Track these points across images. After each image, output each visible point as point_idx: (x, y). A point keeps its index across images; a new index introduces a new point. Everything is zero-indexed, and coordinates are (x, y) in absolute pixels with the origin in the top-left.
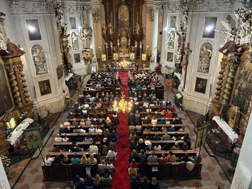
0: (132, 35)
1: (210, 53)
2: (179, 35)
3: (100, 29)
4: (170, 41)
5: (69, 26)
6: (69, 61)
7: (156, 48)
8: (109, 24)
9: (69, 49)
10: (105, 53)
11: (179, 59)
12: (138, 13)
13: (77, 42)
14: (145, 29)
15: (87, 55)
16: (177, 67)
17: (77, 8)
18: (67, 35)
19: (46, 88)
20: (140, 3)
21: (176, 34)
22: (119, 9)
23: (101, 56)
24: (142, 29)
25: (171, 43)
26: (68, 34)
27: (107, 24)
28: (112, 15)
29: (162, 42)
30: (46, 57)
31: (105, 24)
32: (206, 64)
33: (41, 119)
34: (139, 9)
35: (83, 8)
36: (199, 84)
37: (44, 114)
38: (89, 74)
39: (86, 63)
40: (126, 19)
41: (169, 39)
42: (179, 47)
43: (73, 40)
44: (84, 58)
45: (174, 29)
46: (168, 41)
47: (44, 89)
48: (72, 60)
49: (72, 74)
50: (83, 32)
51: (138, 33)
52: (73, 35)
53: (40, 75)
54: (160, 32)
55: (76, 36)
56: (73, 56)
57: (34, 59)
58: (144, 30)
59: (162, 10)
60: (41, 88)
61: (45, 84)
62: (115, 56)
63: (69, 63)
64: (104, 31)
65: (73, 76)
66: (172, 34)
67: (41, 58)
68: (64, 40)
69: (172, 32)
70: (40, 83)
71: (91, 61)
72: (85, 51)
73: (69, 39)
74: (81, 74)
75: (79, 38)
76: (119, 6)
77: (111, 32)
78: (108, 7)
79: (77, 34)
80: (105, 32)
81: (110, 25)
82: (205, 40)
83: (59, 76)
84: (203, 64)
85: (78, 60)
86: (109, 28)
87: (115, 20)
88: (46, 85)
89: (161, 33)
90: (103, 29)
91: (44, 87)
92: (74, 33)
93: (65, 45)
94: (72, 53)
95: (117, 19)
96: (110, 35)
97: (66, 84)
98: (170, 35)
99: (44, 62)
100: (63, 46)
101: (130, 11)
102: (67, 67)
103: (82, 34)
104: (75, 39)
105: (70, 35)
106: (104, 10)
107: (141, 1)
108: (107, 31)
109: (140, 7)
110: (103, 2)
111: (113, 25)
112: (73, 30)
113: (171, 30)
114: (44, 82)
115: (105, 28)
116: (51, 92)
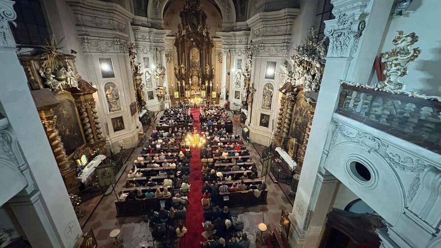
0: (203, 75)
1: (271, 92)
2: (245, 76)
3: (173, 68)
4: (237, 81)
5: (142, 65)
6: (142, 98)
7: (224, 87)
8: (182, 64)
9: (143, 87)
10: (178, 91)
11: (245, 97)
12: (208, 55)
13: (150, 80)
14: (215, 70)
15: (160, 92)
16: (244, 104)
17: (151, 49)
19: (119, 124)
21: (242, 75)
22: (191, 51)
23: (173, 94)
25: (238, 83)
26: (141, 72)
27: (179, 64)
28: (184, 57)
29: (229, 81)
30: (119, 94)
31: (177, 64)
32: (268, 102)
33: (113, 155)
34: (209, 52)
35: (157, 49)
36: (263, 120)
37: (117, 150)
38: (162, 110)
39: (159, 100)
40: (197, 61)
41: (236, 79)
42: (245, 86)
43: (147, 78)
44: (157, 95)
45: (240, 70)
46: (235, 81)
47: (117, 126)
48: (145, 98)
49: (146, 111)
50: (156, 71)
51: (208, 73)
52: (147, 73)
53: (113, 111)
55: (150, 74)
56: (146, 93)
57: (107, 96)
58: (213, 70)
59: (229, 53)
60: (114, 125)
61: (118, 120)
62: (187, 94)
63: (142, 100)
66: (238, 75)
67: (114, 95)
68: (138, 78)
69: (239, 73)
70: (113, 119)
71: (164, 98)
72: (159, 89)
73: (143, 77)
74: (155, 111)
75: (152, 77)
76: (190, 48)
77: (183, 71)
78: (180, 49)
79: (150, 72)
80: (177, 71)
81: (182, 66)
82: (267, 81)
83: (133, 113)
84: (266, 102)
85: (151, 97)
86: (182, 68)
87: (186, 60)
88: (120, 122)
89: (229, 74)
90: (175, 69)
91: (117, 123)
92: (147, 71)
93: (138, 82)
94: (146, 90)
95: (189, 60)
96: (182, 73)
97: (140, 120)
99: (117, 99)
100: (136, 84)
101: (200, 53)
102: (141, 104)
103: (156, 73)
104: (148, 78)
105: (144, 74)
106: (177, 51)
107: (210, 45)
108: (179, 70)
109: (210, 50)
110: (176, 44)
111: (185, 65)
112: (147, 69)
113: (238, 71)
114: (117, 118)
115: (177, 68)
116: (124, 129)
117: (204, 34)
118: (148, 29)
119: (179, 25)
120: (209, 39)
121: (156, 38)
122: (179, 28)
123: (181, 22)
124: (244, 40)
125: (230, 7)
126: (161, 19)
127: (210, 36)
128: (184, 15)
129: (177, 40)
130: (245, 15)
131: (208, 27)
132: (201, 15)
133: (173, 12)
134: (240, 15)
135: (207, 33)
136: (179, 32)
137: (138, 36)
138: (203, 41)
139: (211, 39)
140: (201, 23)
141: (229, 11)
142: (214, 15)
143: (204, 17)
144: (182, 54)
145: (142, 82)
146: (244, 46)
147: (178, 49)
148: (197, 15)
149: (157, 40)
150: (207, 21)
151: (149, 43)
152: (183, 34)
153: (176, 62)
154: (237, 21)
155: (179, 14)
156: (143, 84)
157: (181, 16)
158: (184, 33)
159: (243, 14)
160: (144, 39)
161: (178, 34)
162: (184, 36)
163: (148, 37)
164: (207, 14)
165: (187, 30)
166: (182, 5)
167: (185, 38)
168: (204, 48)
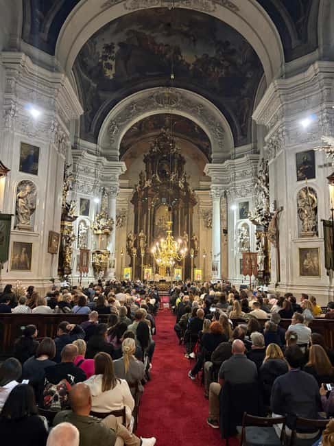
1: (314, 201)
2: (257, 224)
3: (125, 239)
4: (242, 240)
6: (67, 260)
7: (218, 255)
8: (140, 231)
9: (72, 241)
10: (131, 265)
11: (261, 262)
12: (186, 217)
13: (85, 236)
14: (198, 242)
15: (100, 259)
16: (260, 278)
17: (95, 187)
18: (72, 216)
19: (23, 256)
20: (190, 203)
22: (157, 211)
23: (122, 270)
25: (243, 244)
26: (75, 215)
27: (136, 232)
28: (145, 219)
29: (227, 247)
30: (38, 204)
31: (133, 231)
32: (311, 221)
34: (187, 212)
35: (104, 190)
36: (306, 261)
39: (95, 275)
41: (240, 236)
42: (258, 244)
43: (80, 232)
44: (94, 265)
46: (239, 241)
48: (72, 262)
50: (99, 223)
52: (82, 224)
53: (19, 229)
54: (224, 230)
55: (85, 226)
57: (17, 202)
58: (196, 243)
59: (224, 199)
61: (24, 249)
62: (147, 273)
64: (130, 242)
66: (243, 229)
68: (66, 223)
69: (244, 225)
72: (98, 252)
73: (75, 224)
75: (90, 230)
76: (157, 206)
77: (142, 244)
78: (140, 209)
79: (88, 223)
80: (132, 244)
81: (141, 234)
84: (306, 223)
86: (140, 237)
87: (149, 226)
88: (25, 253)
89: (225, 232)
90: (129, 240)
91: (21, 254)
92: (84, 222)
93: (65, 232)
95: (154, 225)
98: (240, 231)
101: (173, 214)
103: (97, 224)
104: (83, 231)
106: (135, 211)
107: (190, 201)
109: (190, 209)
110: (135, 200)
111: (146, 234)
112: (84, 217)
113: (242, 223)
114: (22, 244)
115: (132, 238)
116: (30, 269)
117: (181, 185)
118: (96, 157)
119: (141, 173)
120: (188, 192)
121: (105, 175)
122: (141, 178)
123: (145, 169)
124: (249, 172)
125: (222, 129)
126: (116, 149)
127: (190, 188)
128: (150, 160)
129: (136, 195)
130: (248, 136)
131: (187, 176)
132: (176, 160)
134: (240, 138)
135: (186, 184)
136: (140, 183)
137: (79, 167)
138: (179, 196)
139: (192, 192)
140: (175, 169)
141: (222, 136)
142: (196, 159)
143: (182, 161)
144: (142, 217)
145: (72, 233)
146: (250, 179)
147: (136, 207)
148: (170, 159)
149: (107, 177)
150: (186, 167)
151: (94, 179)
152: (146, 186)
153: (132, 228)
154: (235, 147)
155: (144, 158)
156: (74, 236)
157: (145, 161)
158: (148, 184)
160: (87, 171)
161: (139, 185)
162: (148, 188)
163: (93, 171)
164: (186, 157)
165: (154, 181)
166: (149, 149)
167: (150, 191)
168: (180, 206)
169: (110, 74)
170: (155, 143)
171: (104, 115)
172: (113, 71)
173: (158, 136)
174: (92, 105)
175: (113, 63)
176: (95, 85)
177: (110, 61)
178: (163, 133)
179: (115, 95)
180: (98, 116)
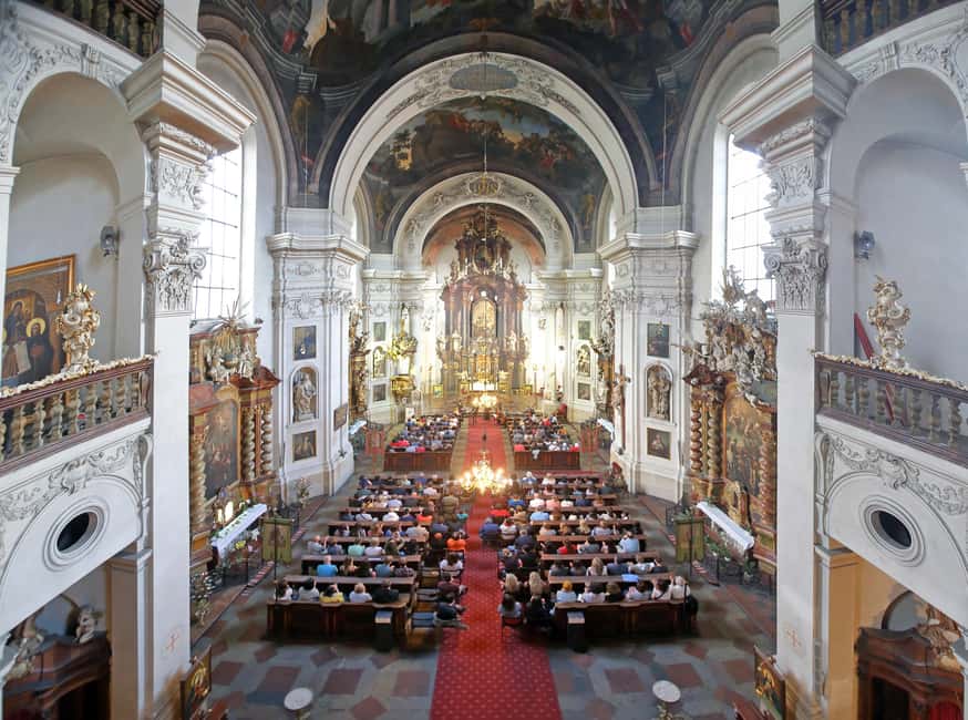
0: (501, 352)
1: (666, 383)
3: (435, 341)
4: (582, 364)
5: (372, 336)
6: (361, 399)
8: (454, 332)
9: (366, 377)
10: (442, 383)
12: (513, 315)
13: (384, 363)
14: (529, 343)
15: (402, 387)
17: (391, 306)
18: (364, 351)
20: (519, 298)
21: (592, 351)
22: (475, 308)
24: (521, 343)
25: (583, 367)
26: (367, 348)
27: (448, 332)
28: (459, 319)
31: (444, 333)
33: (283, 507)
34: (515, 309)
35: (404, 305)
37: (290, 498)
38: (399, 422)
39: (396, 401)
40: (489, 325)
42: (600, 374)
43: (376, 361)
44: (394, 392)
45: (587, 343)
46: (577, 363)
47: (302, 450)
48: (367, 397)
49: (363, 423)
50: (398, 347)
51: (514, 348)
52: (378, 351)
54: (560, 347)
55: (383, 353)
56: (371, 388)
59: (560, 310)
60: (296, 447)
61: (306, 439)
62: (464, 389)
63: (361, 402)
64: (441, 345)
65: (366, 426)
68: (358, 359)
69: (584, 347)
70: (296, 436)
71: (409, 397)
72: (399, 379)
73: (369, 358)
74: (384, 423)
75: (389, 357)
76: (474, 302)
77: (456, 346)
78: (452, 306)
79: (385, 349)
80: (443, 347)
81: (455, 335)
82: (654, 361)
83: (338, 425)
85: (380, 396)
86: (454, 339)
87: (465, 325)
88: (307, 442)
89: (562, 349)
90: (439, 342)
91: (303, 444)
92: (379, 348)
93: (357, 369)
94: (371, 382)
95: (471, 324)
96: (453, 351)
97: (350, 440)
98: (579, 352)
100: (353, 372)
101: (497, 312)
102: (356, 409)
103: (396, 349)
104: (379, 359)
105: (371, 353)
106: (445, 309)
108: (448, 345)
109: (519, 305)
110: (445, 296)
111: (462, 335)
112: (380, 344)
113: (582, 345)
114: (304, 435)
115: (443, 340)
116: (315, 455)
117: (506, 276)
118: (391, 272)
119: (453, 263)
120: (515, 284)
121: (404, 288)
122: (452, 269)
123: (457, 258)
125: (559, 227)
126: (417, 256)
127: (519, 279)
128: (464, 245)
129: (446, 289)
131: (514, 264)
132: (498, 245)
133: (442, 243)
135: (512, 275)
136: (452, 274)
137: (371, 287)
138: (504, 289)
139: (521, 284)
140: (499, 256)
142: (526, 243)
143: (506, 247)
144: (455, 315)
145: (366, 368)
146: (593, 296)
147: (447, 304)
148: (491, 244)
149: (407, 290)
150: (512, 254)
151: (390, 297)
152: (460, 278)
153: (443, 328)
154: (575, 252)
155: (455, 244)
156: (367, 371)
157: (458, 247)
158: (462, 275)
159: (588, 241)
160: (381, 291)
161: (451, 278)
162: (462, 281)
163: (388, 287)
164: (513, 242)
165: (470, 271)
166: (462, 231)
167: (465, 284)
168: (505, 300)
169: (405, 165)
170: (471, 224)
171: (400, 216)
172: (410, 160)
173: (474, 216)
174: (384, 207)
175: (408, 151)
176: (386, 183)
177: (404, 150)
178: (480, 212)
179: (414, 188)
180: (392, 219)
